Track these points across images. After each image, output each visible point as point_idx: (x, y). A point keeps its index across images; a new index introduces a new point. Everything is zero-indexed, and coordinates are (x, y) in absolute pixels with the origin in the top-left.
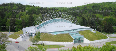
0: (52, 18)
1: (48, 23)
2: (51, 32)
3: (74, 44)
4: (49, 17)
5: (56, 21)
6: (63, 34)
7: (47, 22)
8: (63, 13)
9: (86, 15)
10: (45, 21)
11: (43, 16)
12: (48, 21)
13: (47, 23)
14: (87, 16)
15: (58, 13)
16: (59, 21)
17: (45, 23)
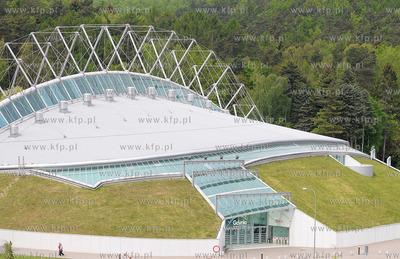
0: (70, 70)
1: (41, 106)
2: (65, 169)
3: (226, 249)
4: (53, 59)
5: (97, 89)
6: (148, 184)
7: (33, 97)
8: (153, 35)
9: (311, 53)
10: (25, 85)
11: (6, 53)
12: (47, 88)
13: (39, 106)
14: (317, 58)
15: (116, 33)
16: (119, 91)
17: (19, 102)
